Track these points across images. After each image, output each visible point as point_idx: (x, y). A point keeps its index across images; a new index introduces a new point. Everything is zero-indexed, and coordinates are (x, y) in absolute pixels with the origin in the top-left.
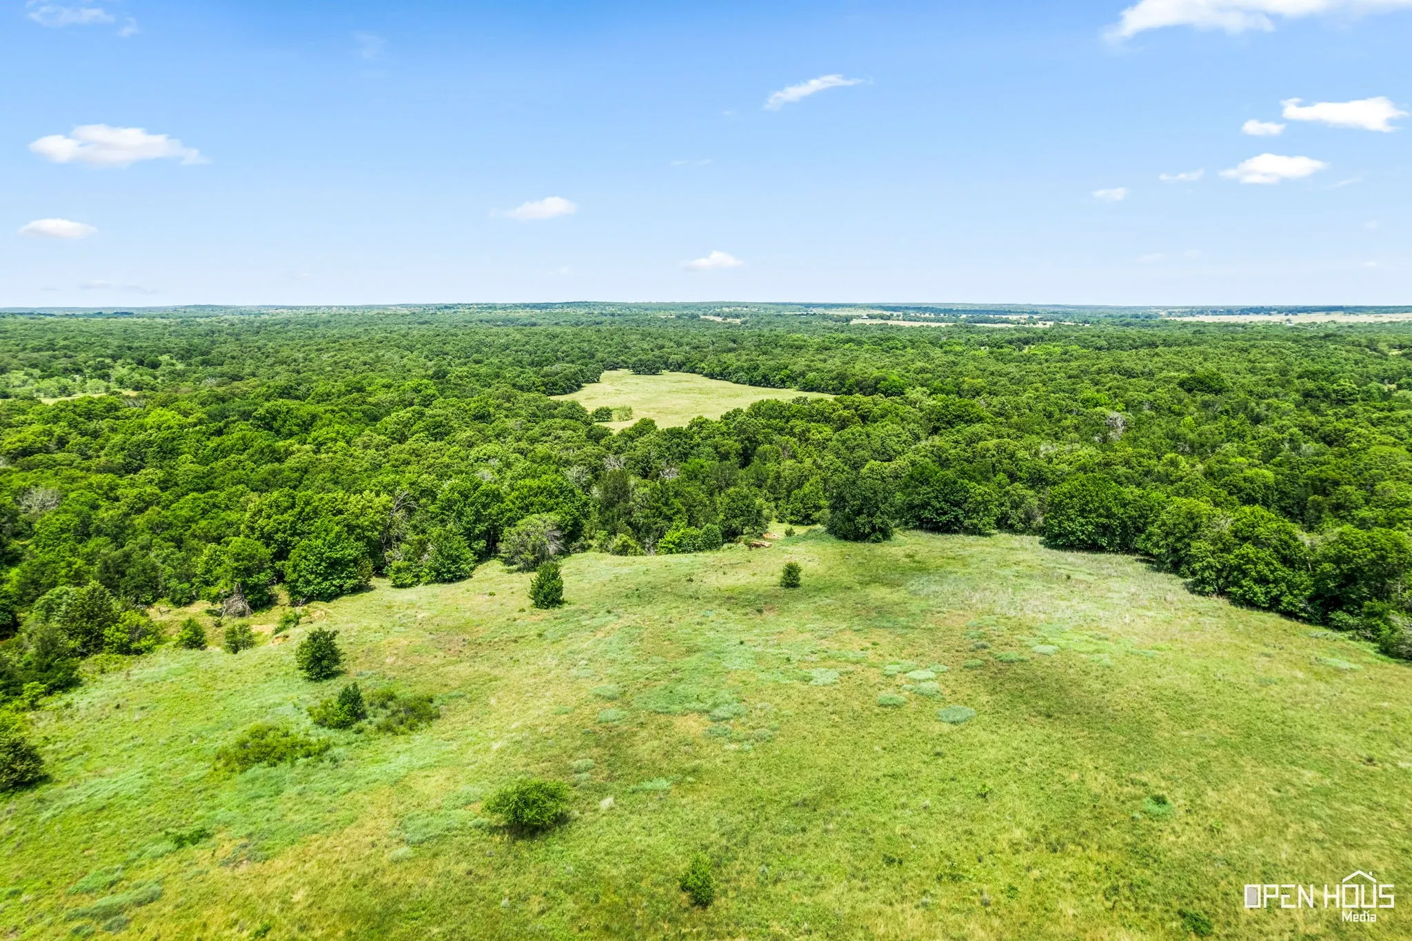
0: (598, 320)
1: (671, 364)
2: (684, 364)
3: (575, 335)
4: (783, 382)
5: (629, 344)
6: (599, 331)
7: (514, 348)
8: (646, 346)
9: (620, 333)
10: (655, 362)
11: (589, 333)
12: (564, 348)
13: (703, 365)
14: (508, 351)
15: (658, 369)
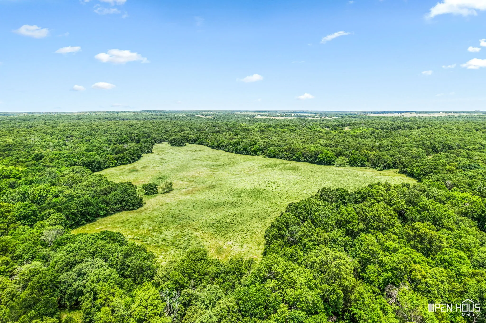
0: (154, 117)
1: (190, 140)
2: (197, 140)
3: (142, 125)
4: (255, 152)
5: (168, 129)
6: (154, 122)
7: (110, 132)
8: (176, 130)
9: (164, 124)
10: (182, 140)
11: (148, 124)
12: (136, 132)
13: (207, 141)
14: (106, 134)
15: (183, 143)
